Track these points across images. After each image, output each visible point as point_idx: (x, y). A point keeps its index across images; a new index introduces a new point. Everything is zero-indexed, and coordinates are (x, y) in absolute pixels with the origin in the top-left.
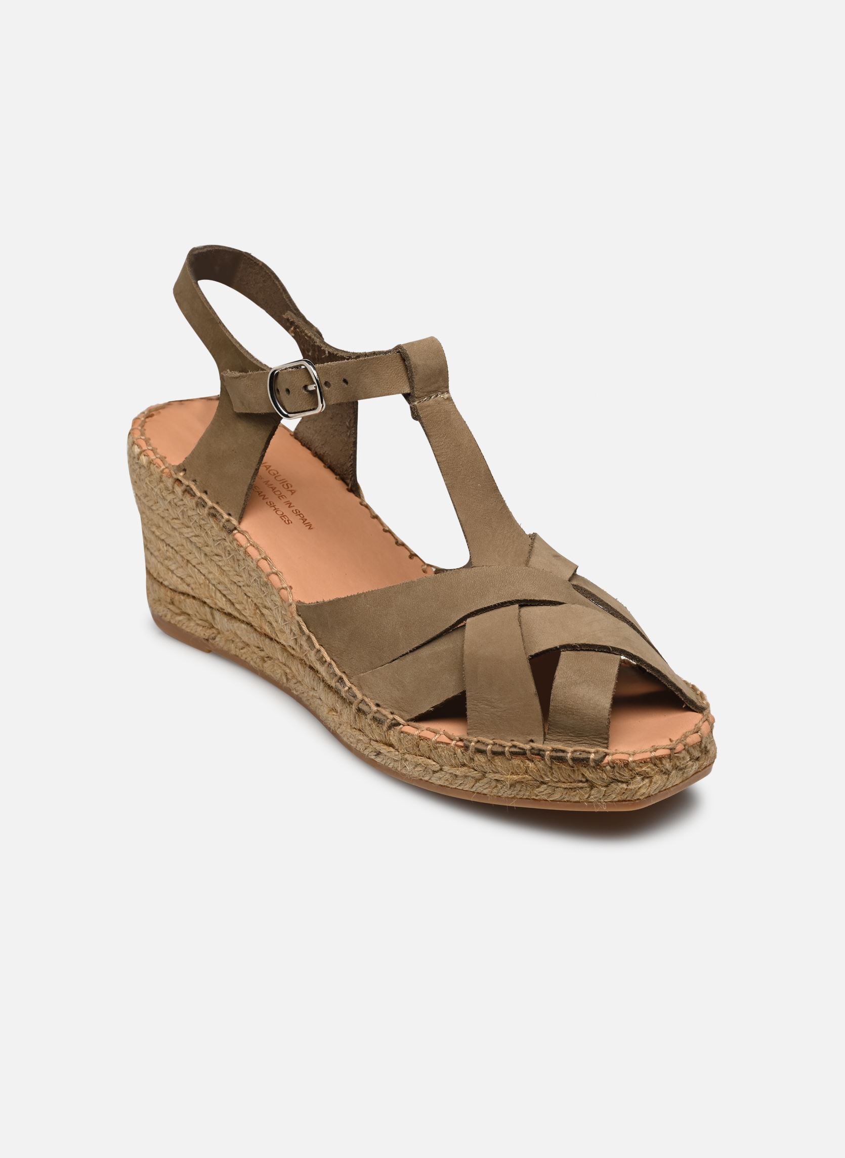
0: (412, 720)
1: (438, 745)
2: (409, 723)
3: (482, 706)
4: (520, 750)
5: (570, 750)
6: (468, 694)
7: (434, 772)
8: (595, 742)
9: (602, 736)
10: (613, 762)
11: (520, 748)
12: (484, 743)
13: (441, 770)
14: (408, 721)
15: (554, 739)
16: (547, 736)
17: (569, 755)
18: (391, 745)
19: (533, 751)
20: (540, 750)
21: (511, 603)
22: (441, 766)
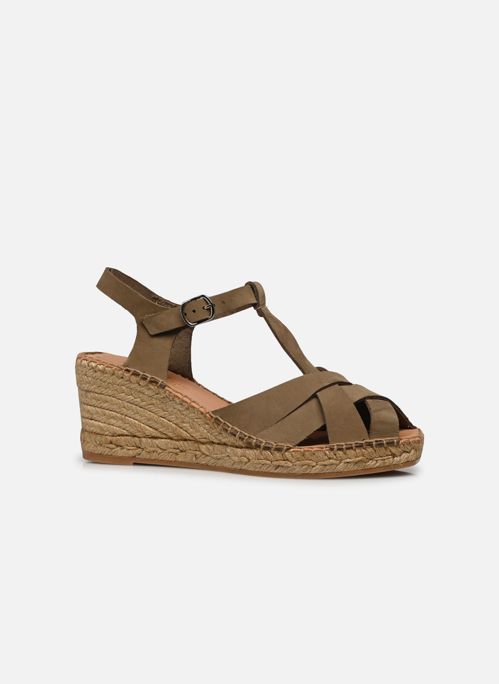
0: (297, 445)
1: (315, 452)
2: (295, 447)
3: (336, 429)
4: (359, 445)
5: (384, 440)
6: (327, 425)
7: (313, 467)
8: (393, 435)
9: (397, 431)
10: (404, 442)
11: (360, 444)
12: (341, 445)
13: (317, 465)
14: (294, 446)
15: (374, 437)
16: (370, 437)
17: (385, 442)
18: (288, 460)
19: (366, 444)
20: (369, 443)
21: (335, 384)
22: (317, 463)
